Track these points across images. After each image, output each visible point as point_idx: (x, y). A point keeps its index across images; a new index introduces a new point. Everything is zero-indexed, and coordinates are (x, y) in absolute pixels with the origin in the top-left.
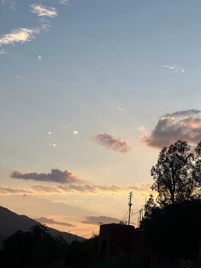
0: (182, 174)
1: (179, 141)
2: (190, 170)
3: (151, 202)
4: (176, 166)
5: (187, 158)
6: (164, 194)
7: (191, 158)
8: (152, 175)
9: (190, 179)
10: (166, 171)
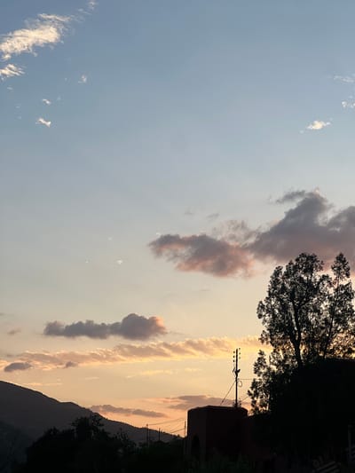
0: (311, 311)
1: (303, 255)
2: (325, 303)
3: (261, 364)
4: (301, 298)
5: (319, 283)
6: (283, 349)
7: (325, 282)
8: (260, 316)
9: (326, 320)
10: (284, 308)
